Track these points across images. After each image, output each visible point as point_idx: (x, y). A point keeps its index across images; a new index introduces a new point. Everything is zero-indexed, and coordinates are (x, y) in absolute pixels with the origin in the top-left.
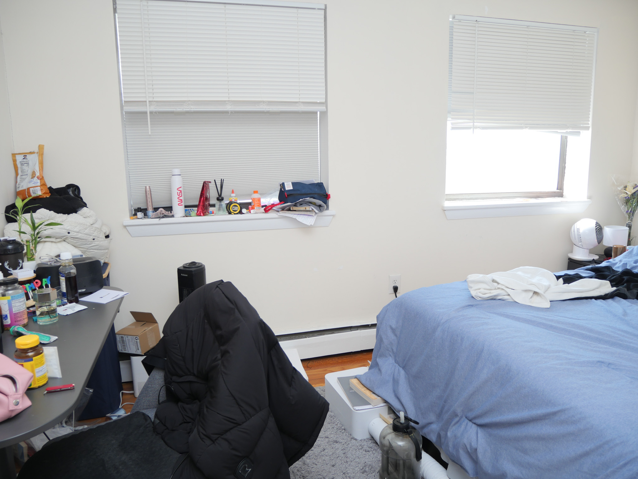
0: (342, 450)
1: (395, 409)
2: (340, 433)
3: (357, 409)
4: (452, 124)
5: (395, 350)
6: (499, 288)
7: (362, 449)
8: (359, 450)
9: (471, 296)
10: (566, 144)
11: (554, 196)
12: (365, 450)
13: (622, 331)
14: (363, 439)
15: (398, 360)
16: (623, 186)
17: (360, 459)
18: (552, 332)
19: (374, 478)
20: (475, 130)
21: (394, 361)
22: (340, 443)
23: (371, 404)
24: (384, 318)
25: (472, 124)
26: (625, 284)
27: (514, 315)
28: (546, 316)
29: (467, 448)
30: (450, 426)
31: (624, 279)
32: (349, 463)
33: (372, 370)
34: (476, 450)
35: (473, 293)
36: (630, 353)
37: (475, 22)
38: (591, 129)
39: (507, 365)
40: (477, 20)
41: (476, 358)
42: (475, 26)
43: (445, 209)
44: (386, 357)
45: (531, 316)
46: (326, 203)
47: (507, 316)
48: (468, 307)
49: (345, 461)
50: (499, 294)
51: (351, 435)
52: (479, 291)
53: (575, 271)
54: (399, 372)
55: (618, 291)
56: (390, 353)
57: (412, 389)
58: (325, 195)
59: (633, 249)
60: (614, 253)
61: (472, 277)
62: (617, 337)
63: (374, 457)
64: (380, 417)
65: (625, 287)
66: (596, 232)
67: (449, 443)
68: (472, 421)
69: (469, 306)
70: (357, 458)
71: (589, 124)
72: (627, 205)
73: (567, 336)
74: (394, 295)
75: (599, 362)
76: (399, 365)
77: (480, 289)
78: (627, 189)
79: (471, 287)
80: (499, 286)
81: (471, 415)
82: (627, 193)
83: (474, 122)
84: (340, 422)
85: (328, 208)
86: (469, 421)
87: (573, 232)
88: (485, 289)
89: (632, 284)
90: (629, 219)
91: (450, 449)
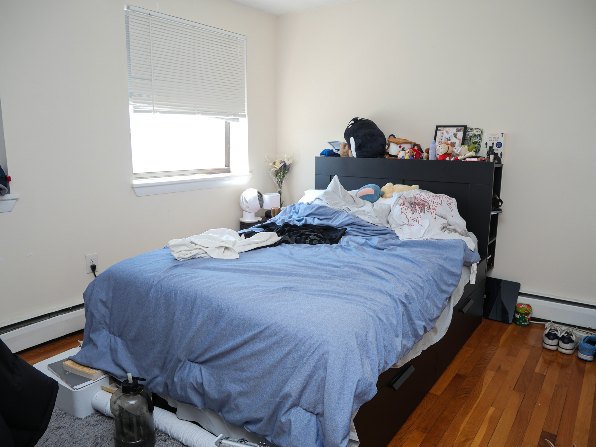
0: (68, 433)
1: (116, 376)
2: (61, 419)
3: (77, 388)
4: (134, 107)
5: (108, 322)
6: (197, 248)
7: (89, 425)
8: (86, 427)
9: (173, 259)
10: (229, 128)
11: (224, 172)
12: (93, 425)
13: (293, 265)
14: (87, 415)
15: (113, 330)
16: (273, 162)
17: (90, 435)
18: (246, 274)
19: (109, 446)
20: (155, 113)
21: (108, 333)
22: (63, 427)
23: (91, 380)
24: (92, 293)
25: (152, 108)
26: (287, 234)
27: (215, 267)
28: (238, 264)
29: (194, 386)
30: (175, 372)
31: (285, 230)
32: (78, 443)
33: (86, 348)
34: (202, 384)
35: (176, 256)
36: (301, 278)
37: (149, 15)
38: (247, 116)
39: (218, 306)
40: (150, 14)
41: (190, 307)
42: (149, 19)
43: (134, 186)
44: (99, 330)
45: (227, 265)
46: (7, 186)
47: (209, 269)
48: (174, 268)
49: (74, 442)
50: (198, 253)
51: (73, 416)
52: (181, 253)
53: (250, 230)
54: (116, 341)
55: (283, 239)
56: (104, 326)
57: (131, 353)
58: (4, 177)
59: (286, 209)
60: (273, 214)
61: (172, 242)
62: (290, 270)
63: (104, 428)
64: (103, 390)
65: (287, 235)
66: (259, 199)
67: (177, 387)
68: (195, 361)
69: (175, 266)
70: (86, 435)
71: (245, 113)
72: (277, 177)
73: (258, 275)
74: (93, 274)
75: (284, 288)
76: (114, 335)
77: (181, 251)
78: (276, 164)
79: (173, 251)
80: (197, 246)
81: (192, 357)
82: (276, 168)
83: (154, 107)
84: (58, 409)
85: (9, 192)
86: (192, 363)
87: (242, 200)
88: (185, 251)
89: (291, 232)
90: (279, 187)
91: (179, 392)
